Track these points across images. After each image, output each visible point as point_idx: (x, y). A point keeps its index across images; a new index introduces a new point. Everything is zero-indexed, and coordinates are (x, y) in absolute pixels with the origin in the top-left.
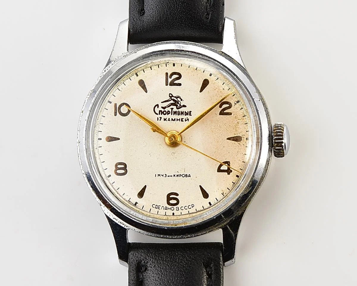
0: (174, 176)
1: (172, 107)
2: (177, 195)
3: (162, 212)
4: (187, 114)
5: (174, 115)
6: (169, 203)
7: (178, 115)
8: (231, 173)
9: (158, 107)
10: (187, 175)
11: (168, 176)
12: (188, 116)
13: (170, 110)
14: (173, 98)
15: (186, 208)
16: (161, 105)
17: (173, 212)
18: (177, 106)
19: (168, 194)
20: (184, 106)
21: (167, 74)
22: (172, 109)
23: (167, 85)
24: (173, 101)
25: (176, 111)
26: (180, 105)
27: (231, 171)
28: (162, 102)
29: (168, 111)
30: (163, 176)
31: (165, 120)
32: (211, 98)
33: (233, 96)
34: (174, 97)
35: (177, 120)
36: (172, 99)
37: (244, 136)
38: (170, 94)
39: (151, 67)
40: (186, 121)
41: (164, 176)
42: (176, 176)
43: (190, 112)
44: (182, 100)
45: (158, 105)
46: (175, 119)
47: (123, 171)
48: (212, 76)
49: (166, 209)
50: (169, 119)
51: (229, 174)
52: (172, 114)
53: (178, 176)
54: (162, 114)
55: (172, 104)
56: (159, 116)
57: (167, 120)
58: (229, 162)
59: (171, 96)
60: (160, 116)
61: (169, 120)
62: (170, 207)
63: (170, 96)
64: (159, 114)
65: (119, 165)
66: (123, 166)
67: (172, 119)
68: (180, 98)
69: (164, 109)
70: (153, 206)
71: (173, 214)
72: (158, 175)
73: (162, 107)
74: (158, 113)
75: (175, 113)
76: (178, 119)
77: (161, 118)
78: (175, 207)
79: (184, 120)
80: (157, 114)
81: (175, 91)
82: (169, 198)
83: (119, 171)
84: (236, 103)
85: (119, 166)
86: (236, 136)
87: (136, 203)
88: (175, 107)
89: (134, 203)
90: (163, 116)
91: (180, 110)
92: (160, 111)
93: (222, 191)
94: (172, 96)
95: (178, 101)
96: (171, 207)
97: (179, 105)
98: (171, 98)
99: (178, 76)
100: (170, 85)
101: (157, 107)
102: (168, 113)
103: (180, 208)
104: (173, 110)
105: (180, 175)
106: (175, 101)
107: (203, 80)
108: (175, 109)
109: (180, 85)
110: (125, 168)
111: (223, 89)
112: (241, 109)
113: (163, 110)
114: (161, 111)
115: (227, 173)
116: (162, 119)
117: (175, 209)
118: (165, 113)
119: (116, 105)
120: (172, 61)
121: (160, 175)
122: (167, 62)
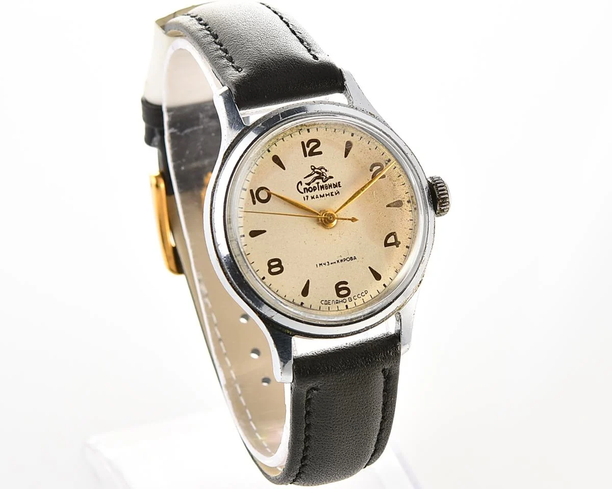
0: (338, 261)
1: (317, 181)
2: (346, 283)
3: (334, 307)
4: (335, 186)
5: (321, 190)
6: (339, 295)
7: (326, 189)
8: (400, 245)
9: (301, 185)
10: (351, 258)
11: (332, 263)
12: (338, 189)
13: (316, 185)
14: (316, 170)
15: (359, 296)
16: (304, 181)
17: (346, 304)
18: (322, 179)
19: (336, 285)
20: (331, 177)
21: (303, 143)
22: (318, 183)
23: (305, 156)
24: (317, 174)
25: (323, 185)
26: (326, 177)
27: (400, 243)
28: (305, 178)
29: (314, 187)
30: (325, 264)
31: (313, 198)
32: (358, 161)
33: (382, 155)
34: (317, 169)
35: (326, 195)
37: (404, 200)
38: (311, 166)
39: (283, 139)
40: (336, 194)
41: (327, 264)
42: (340, 261)
43: (339, 182)
44: (326, 171)
45: (300, 182)
46: (324, 195)
47: (279, 269)
48: (354, 135)
49: (338, 303)
50: (317, 195)
51: (397, 246)
52: (319, 190)
54: (307, 192)
55: (316, 177)
56: (305, 195)
57: (315, 197)
58: (395, 233)
60: (306, 194)
61: (317, 197)
62: (341, 299)
63: (312, 169)
65: (272, 262)
66: (277, 263)
67: (321, 196)
68: (324, 169)
69: (309, 185)
70: (322, 302)
71: (347, 306)
72: (320, 265)
73: (306, 184)
74: (303, 192)
75: (322, 187)
76: (327, 194)
77: (307, 196)
78: (347, 298)
79: (334, 194)
80: (302, 193)
81: (316, 161)
82: (338, 290)
83: (273, 270)
84: (387, 162)
85: (273, 264)
86: (395, 200)
87: (302, 303)
88: (320, 181)
89: (300, 304)
90: (310, 194)
91: (327, 183)
92: (305, 189)
93: (395, 267)
94: (315, 168)
95: (323, 173)
96: (343, 299)
97: (324, 178)
98: (314, 171)
99: (316, 143)
100: (309, 156)
101: (300, 184)
102: (314, 189)
103: (352, 298)
104: (319, 185)
105: (345, 260)
106: (319, 174)
107: (345, 143)
108: (321, 183)
109: (320, 153)
110: (280, 265)
111: (370, 149)
112: (394, 168)
113: (308, 187)
114: (306, 188)
115: (395, 246)
116: (310, 198)
117: (347, 300)
118: (310, 189)
119: (251, 191)
120: (305, 127)
121: (321, 264)
122: (300, 128)
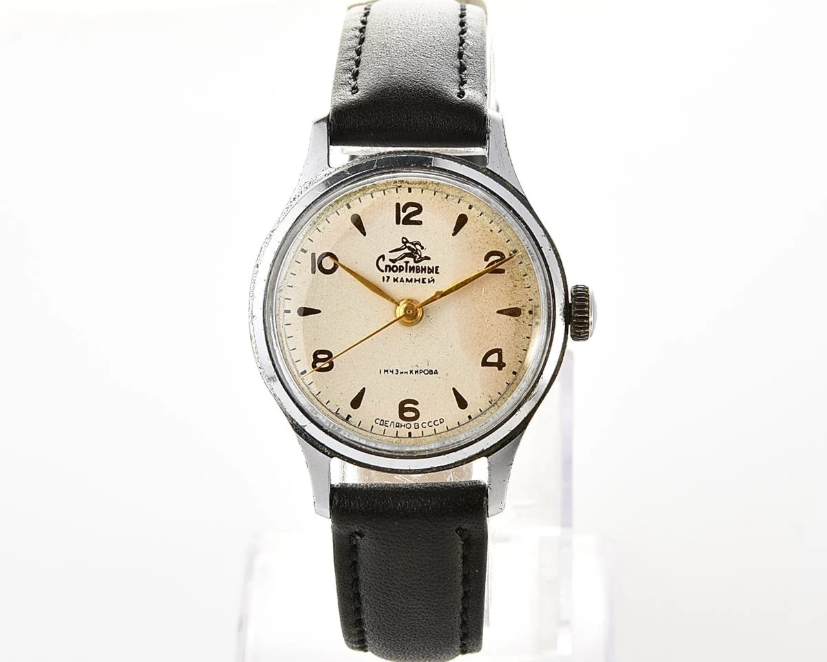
0: (411, 372)
1: (406, 259)
2: (416, 403)
3: (391, 431)
4: (431, 271)
5: (410, 272)
6: (402, 417)
7: (417, 272)
8: (503, 368)
9: (384, 260)
10: (431, 371)
11: (401, 373)
12: (433, 275)
13: (404, 265)
14: (408, 245)
15: (430, 424)
16: (388, 256)
17: (409, 430)
18: (415, 257)
19: (401, 403)
20: (428, 258)
21: (398, 205)
22: (407, 262)
23: (398, 222)
24: (409, 250)
25: (414, 267)
26: (420, 256)
27: (504, 365)
28: (390, 252)
29: (401, 266)
30: (392, 372)
31: (395, 280)
32: (471, 244)
33: (507, 242)
34: (410, 243)
35: (416, 281)
36: (406, 247)
37: (525, 308)
38: (403, 238)
39: (372, 194)
40: (429, 282)
41: (395, 372)
42: (414, 372)
43: (437, 267)
44: (422, 248)
45: (383, 257)
46: (412, 279)
47: (326, 365)
48: (473, 208)
49: (398, 427)
50: (402, 278)
51: (500, 369)
52: (406, 272)
53: (416, 372)
54: (389, 271)
55: (406, 254)
56: (386, 274)
57: (399, 280)
58: (501, 350)
59: (405, 241)
60: (388, 274)
61: (402, 280)
62: (404, 423)
63: (403, 242)
64: (386, 271)
65: (319, 354)
66: (326, 356)
67: (407, 280)
68: (420, 245)
70: (377, 421)
71: (410, 434)
72: (385, 371)
73: (390, 260)
74: (384, 269)
75: (412, 269)
76: (417, 279)
77: (388, 277)
78: (412, 423)
79: (426, 281)
80: (382, 271)
81: (412, 233)
82: (402, 409)
83: (319, 365)
84: (511, 253)
86: (511, 307)
87: (349, 417)
88: (411, 260)
89: (345, 417)
90: (392, 274)
91: (420, 264)
92: (387, 266)
93: (490, 396)
94: (407, 242)
95: (417, 249)
96: (406, 423)
98: (405, 245)
99: (416, 209)
100: (403, 223)
101: (381, 259)
102: (400, 269)
103: (420, 425)
104: (409, 265)
105: (421, 371)
106: (412, 250)
107: (458, 216)
108: (412, 263)
109: (419, 223)
110: (330, 359)
111: (491, 231)
112: (520, 263)
113: (392, 264)
114: (389, 266)
115: (497, 368)
116: (391, 280)
117: (413, 426)
118: (395, 269)
119: (313, 255)
120: (406, 184)
121: (387, 371)
122: (399, 185)
